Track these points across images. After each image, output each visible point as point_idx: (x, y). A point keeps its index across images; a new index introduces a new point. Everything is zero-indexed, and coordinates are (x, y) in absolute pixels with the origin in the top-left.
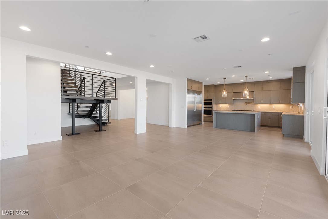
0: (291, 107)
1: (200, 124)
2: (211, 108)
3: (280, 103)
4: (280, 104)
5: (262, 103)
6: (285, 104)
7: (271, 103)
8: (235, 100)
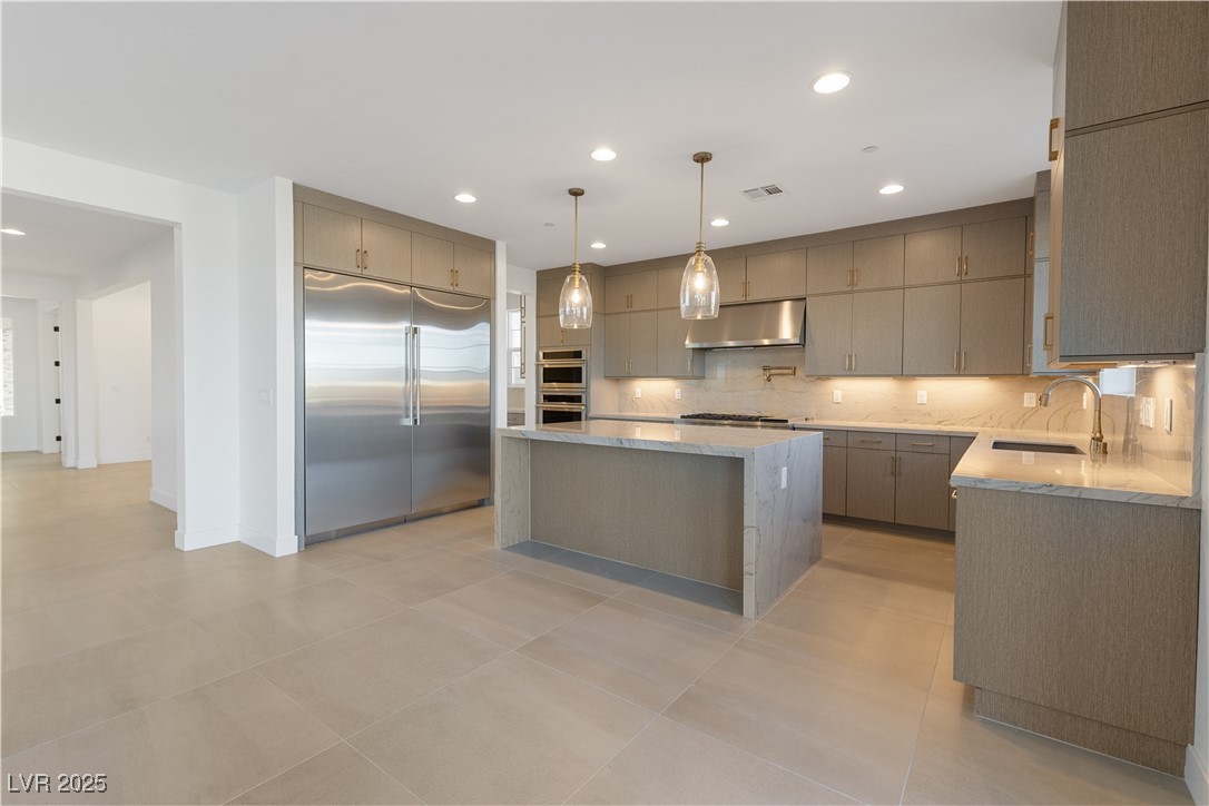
0: (1030, 400)
1: (481, 504)
2: (577, 399)
3: (960, 370)
4: (959, 375)
5: (851, 373)
6: (992, 376)
7: (903, 374)
8: (709, 357)
